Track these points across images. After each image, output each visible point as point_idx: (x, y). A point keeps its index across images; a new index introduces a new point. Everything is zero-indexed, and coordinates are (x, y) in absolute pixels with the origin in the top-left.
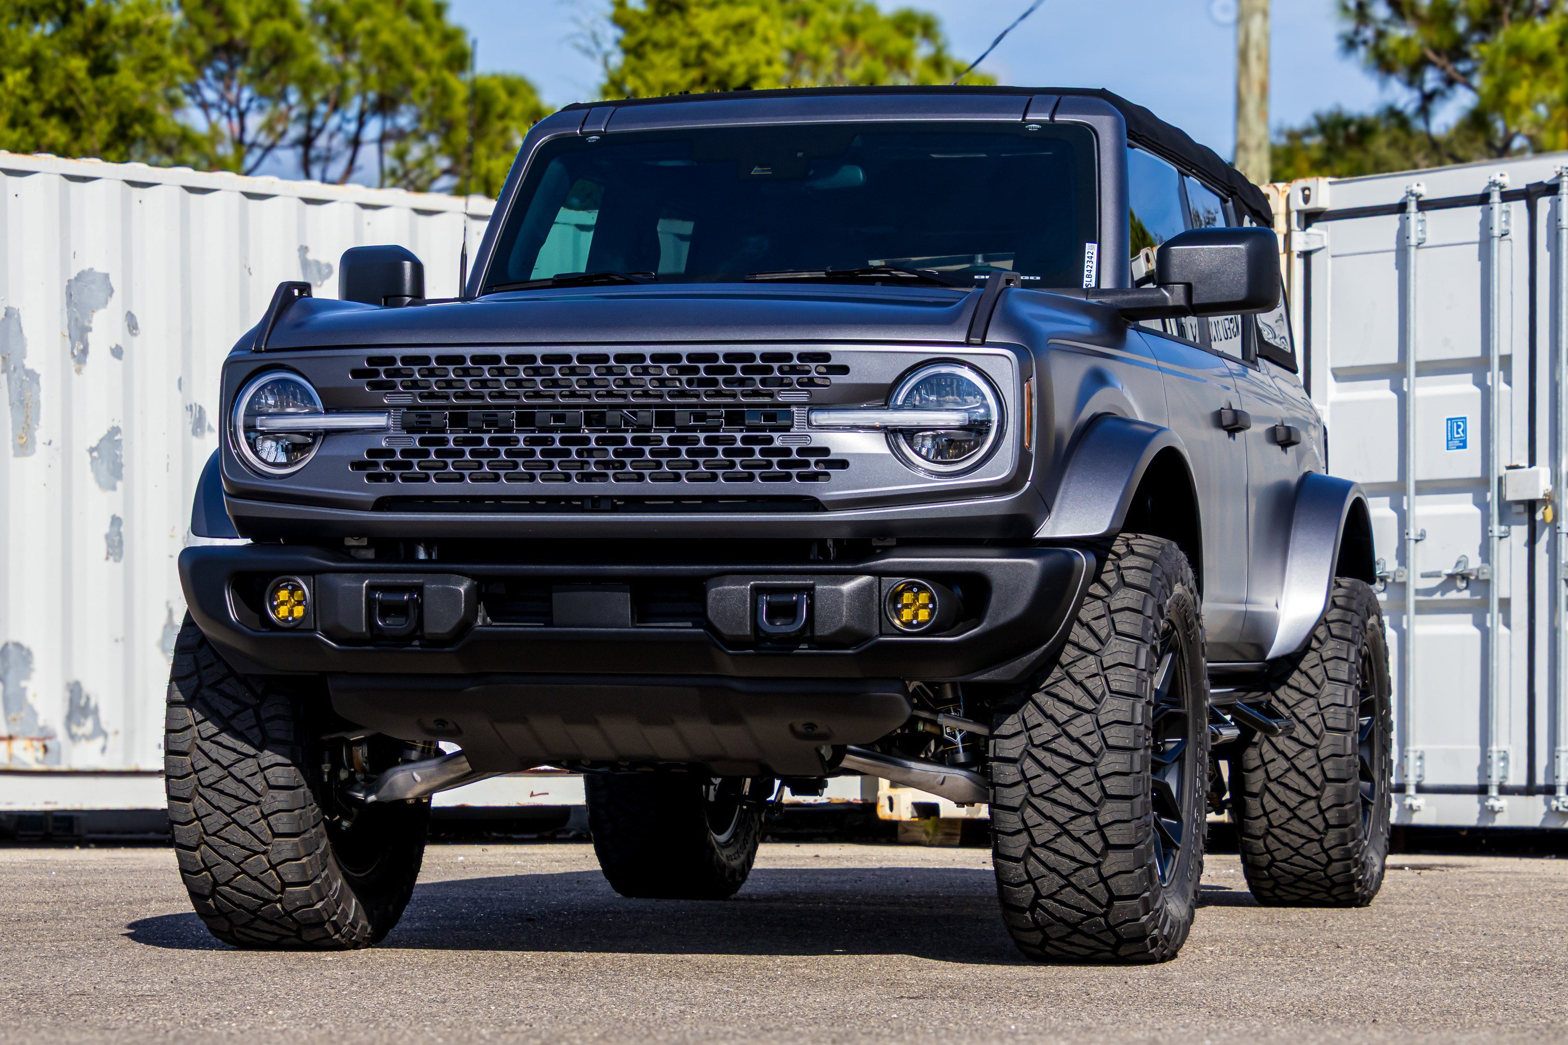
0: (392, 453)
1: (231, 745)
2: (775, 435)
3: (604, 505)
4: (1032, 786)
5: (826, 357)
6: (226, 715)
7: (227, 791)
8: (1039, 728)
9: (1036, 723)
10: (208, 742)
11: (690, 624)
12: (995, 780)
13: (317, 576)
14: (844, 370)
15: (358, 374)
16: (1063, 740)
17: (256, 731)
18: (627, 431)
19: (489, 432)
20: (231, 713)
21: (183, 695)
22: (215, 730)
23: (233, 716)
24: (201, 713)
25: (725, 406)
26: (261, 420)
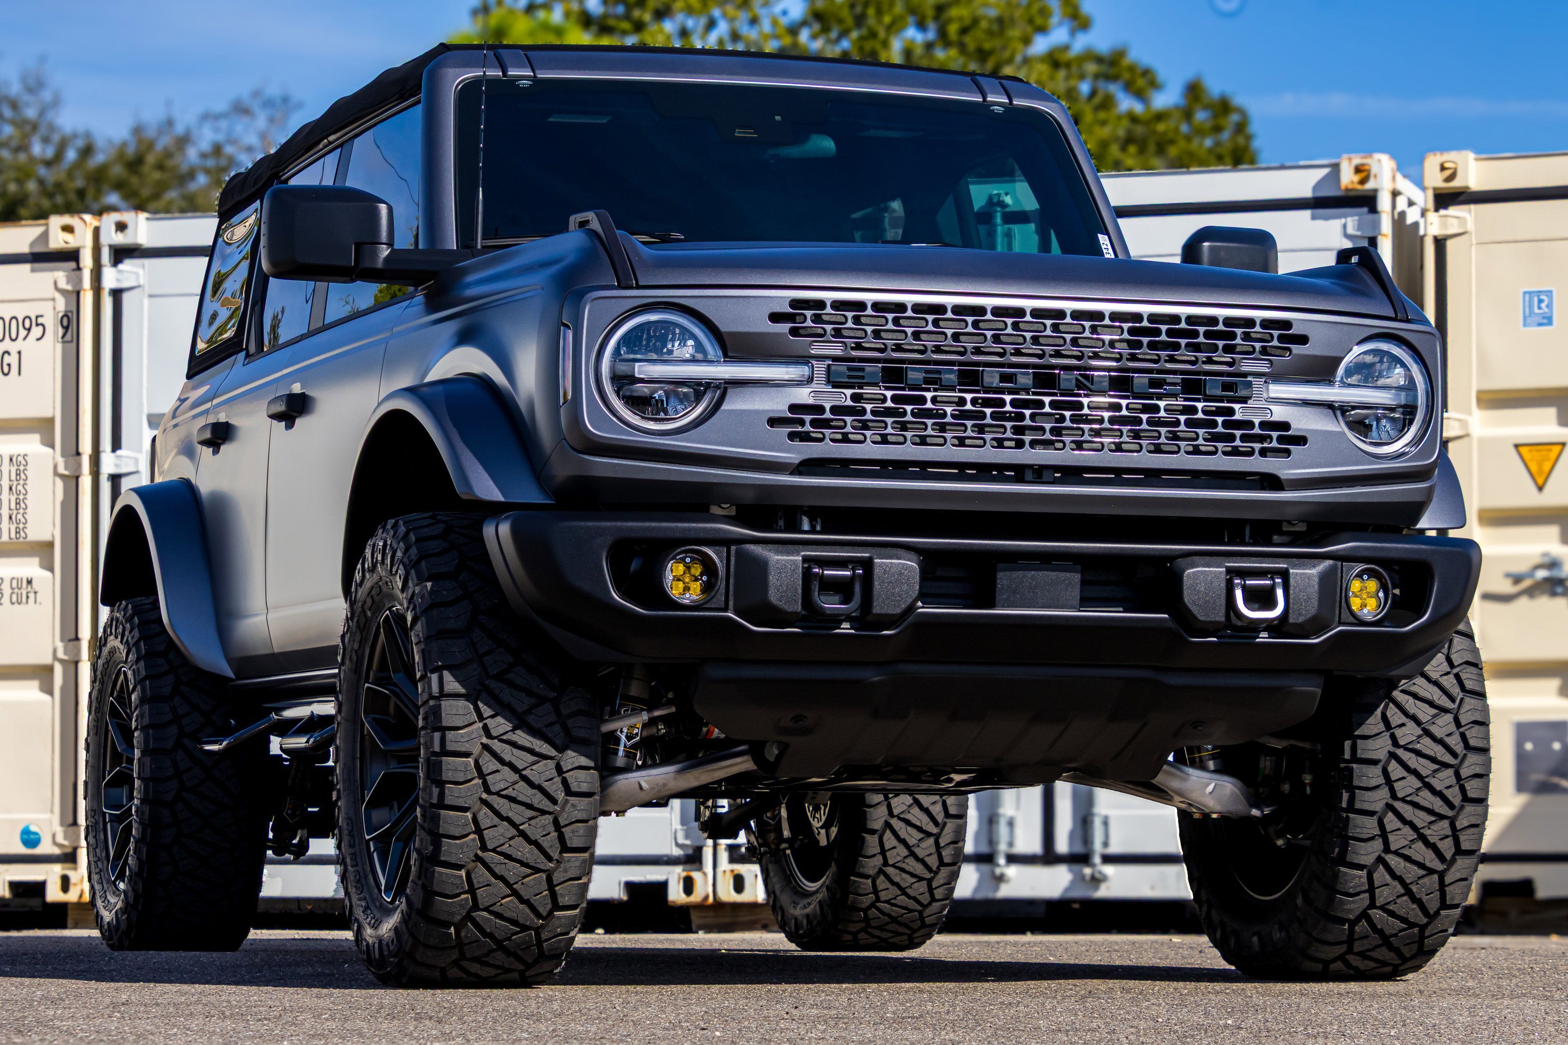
0: (820, 409)
1: (528, 745)
2: (1236, 406)
3: (1046, 476)
4: (1397, 789)
5: (1286, 324)
6: (520, 710)
7: (521, 798)
8: (1403, 728)
9: (1399, 722)
10: (496, 741)
11: (1121, 609)
12: (1356, 783)
13: (733, 548)
14: (1303, 340)
15: (775, 317)
16: (1427, 741)
17: (557, 728)
18: (1079, 395)
19: (928, 390)
20: (526, 707)
21: (463, 686)
22: (508, 726)
23: (529, 712)
24: (489, 707)
25: (1182, 372)
26: (640, 366)
